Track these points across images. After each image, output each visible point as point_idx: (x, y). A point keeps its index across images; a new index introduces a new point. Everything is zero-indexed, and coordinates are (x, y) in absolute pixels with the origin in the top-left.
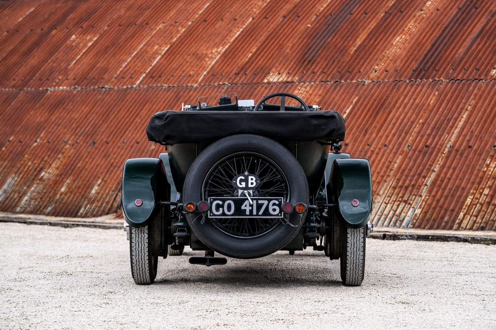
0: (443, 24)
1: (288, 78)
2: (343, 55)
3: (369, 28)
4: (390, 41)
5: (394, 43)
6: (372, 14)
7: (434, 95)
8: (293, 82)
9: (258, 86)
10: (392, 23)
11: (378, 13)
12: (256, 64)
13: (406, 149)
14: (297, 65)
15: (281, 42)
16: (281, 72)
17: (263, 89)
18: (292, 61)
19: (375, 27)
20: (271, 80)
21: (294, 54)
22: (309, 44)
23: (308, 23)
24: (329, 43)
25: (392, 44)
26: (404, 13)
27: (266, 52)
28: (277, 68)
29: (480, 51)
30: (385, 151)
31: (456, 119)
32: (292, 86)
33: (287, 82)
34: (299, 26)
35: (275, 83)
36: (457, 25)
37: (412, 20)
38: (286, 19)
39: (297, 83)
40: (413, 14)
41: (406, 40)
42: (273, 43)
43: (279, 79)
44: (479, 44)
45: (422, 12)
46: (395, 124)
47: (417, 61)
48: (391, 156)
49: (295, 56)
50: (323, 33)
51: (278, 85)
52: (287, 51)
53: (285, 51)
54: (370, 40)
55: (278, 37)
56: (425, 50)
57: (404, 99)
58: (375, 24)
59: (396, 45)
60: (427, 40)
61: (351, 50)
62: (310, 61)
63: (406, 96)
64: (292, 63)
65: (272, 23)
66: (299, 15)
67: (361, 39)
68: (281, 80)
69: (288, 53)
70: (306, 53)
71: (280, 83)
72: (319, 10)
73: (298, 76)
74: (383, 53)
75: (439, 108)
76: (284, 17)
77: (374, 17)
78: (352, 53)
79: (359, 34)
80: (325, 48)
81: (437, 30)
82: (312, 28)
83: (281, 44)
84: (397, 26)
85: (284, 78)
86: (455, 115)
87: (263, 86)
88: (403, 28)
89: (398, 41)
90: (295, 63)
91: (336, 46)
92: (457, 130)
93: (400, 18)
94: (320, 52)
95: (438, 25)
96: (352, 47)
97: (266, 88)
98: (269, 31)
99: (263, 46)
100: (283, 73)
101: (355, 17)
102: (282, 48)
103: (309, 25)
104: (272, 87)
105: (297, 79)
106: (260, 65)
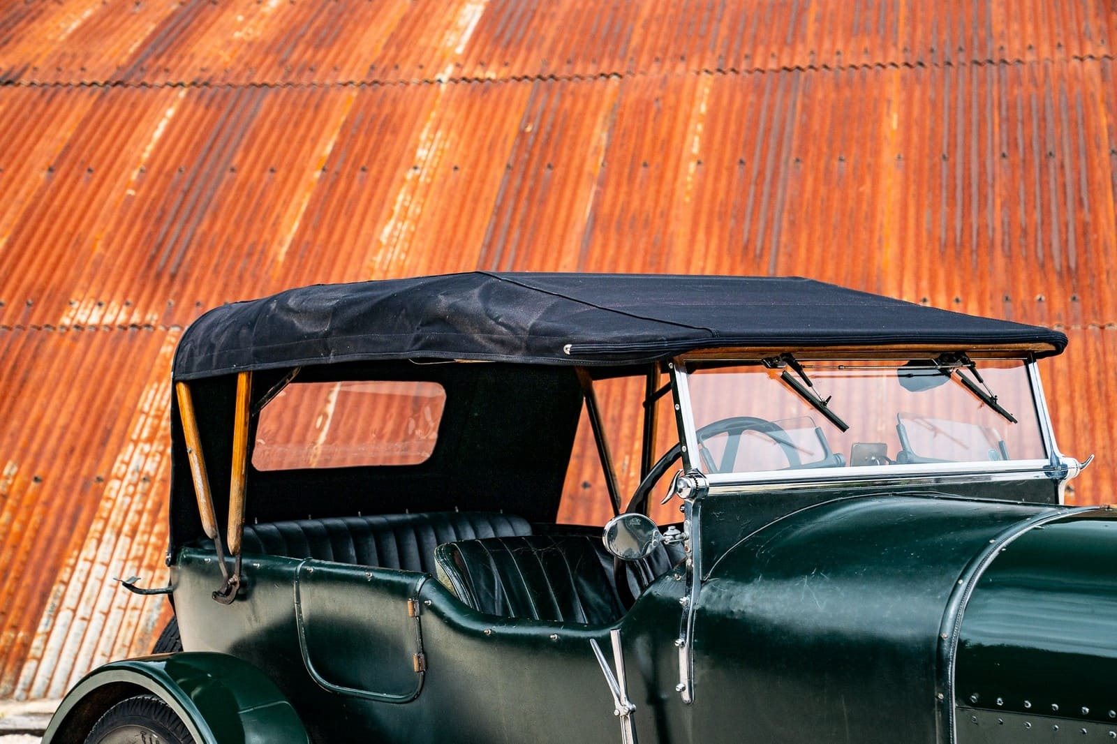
0: (487, 200)
1: (130, 314)
2: (261, 263)
3: (300, 204)
4: (370, 236)
5: (384, 240)
6: (289, 171)
8: (148, 326)
9: (49, 335)
10: (352, 193)
11: (302, 171)
12: (20, 280)
14: (143, 286)
15: (69, 228)
16: (103, 299)
17: (67, 341)
18: (121, 275)
19: (314, 201)
20: (81, 318)
21: (121, 259)
22: (150, 235)
23: (126, 187)
24: (205, 235)
25: (379, 242)
26: (374, 172)
27: (36, 253)
28: (86, 290)
32: (149, 335)
33: (134, 326)
34: (103, 191)
35: (97, 328)
36: (524, 201)
37: (400, 187)
38: (59, 175)
39: (161, 328)
40: (398, 175)
41: (413, 234)
42: (47, 231)
43: (102, 317)
44: (605, 246)
45: (418, 172)
49: (126, 264)
50: (178, 212)
51: (106, 335)
52: (99, 248)
53: (91, 250)
54: (317, 230)
55: (56, 216)
58: (308, 196)
59: (388, 244)
60: (466, 235)
61: (276, 255)
62: (173, 277)
64: (126, 279)
65: (22, 182)
66: (92, 165)
67: (289, 229)
68: (108, 319)
69: (102, 256)
70: (154, 258)
71: (111, 327)
72: (139, 158)
73: (157, 310)
74: (367, 262)
76: (51, 170)
77: (299, 179)
78: (281, 258)
79: (278, 217)
80: (200, 245)
81: (479, 212)
82: (144, 199)
83: (72, 235)
84: (370, 201)
85: (116, 315)
87: (62, 335)
88: (387, 205)
89: (391, 236)
90: (132, 280)
91: (228, 243)
93: (370, 183)
94: (190, 254)
95: (476, 201)
96: (275, 245)
97: (75, 339)
98: (22, 202)
99: (23, 235)
100: (109, 302)
101: (247, 178)
102: (79, 243)
103: (131, 192)
104: (91, 337)
105: (156, 317)
106: (33, 284)
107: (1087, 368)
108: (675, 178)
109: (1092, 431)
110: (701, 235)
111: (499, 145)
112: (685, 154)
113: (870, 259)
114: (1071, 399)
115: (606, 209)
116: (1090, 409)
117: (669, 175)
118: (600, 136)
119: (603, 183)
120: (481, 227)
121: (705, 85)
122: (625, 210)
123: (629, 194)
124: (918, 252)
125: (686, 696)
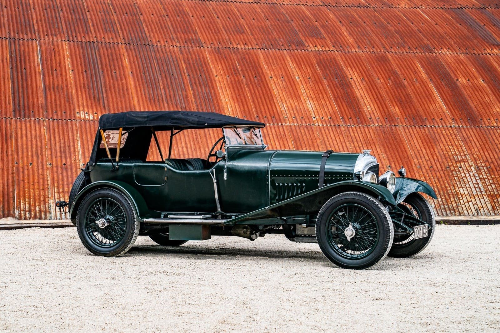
0: (8, 78)
7: (44, 129)
13: (48, 166)
29: (55, 100)
30: (33, 168)
31: (74, 146)
36: (20, 80)
44: (51, 95)
46: (27, 148)
47: (9, 103)
48: (40, 171)
56: (9, 97)
57: (21, 131)
63: (21, 129)
75: (55, 138)
81: (7, 82)
86: (72, 144)
92: (80, 153)
107: (192, 134)
108: (66, 75)
109: (196, 151)
110: (80, 93)
111: (5, 61)
112: (67, 68)
113: (130, 103)
114: (190, 142)
115: (47, 83)
116: (195, 145)
117: (64, 74)
118: (38, 59)
119: (44, 75)
120: (9, 87)
121: (66, 45)
122: (54, 84)
123: (53, 79)
124: (143, 101)
125: (225, 179)
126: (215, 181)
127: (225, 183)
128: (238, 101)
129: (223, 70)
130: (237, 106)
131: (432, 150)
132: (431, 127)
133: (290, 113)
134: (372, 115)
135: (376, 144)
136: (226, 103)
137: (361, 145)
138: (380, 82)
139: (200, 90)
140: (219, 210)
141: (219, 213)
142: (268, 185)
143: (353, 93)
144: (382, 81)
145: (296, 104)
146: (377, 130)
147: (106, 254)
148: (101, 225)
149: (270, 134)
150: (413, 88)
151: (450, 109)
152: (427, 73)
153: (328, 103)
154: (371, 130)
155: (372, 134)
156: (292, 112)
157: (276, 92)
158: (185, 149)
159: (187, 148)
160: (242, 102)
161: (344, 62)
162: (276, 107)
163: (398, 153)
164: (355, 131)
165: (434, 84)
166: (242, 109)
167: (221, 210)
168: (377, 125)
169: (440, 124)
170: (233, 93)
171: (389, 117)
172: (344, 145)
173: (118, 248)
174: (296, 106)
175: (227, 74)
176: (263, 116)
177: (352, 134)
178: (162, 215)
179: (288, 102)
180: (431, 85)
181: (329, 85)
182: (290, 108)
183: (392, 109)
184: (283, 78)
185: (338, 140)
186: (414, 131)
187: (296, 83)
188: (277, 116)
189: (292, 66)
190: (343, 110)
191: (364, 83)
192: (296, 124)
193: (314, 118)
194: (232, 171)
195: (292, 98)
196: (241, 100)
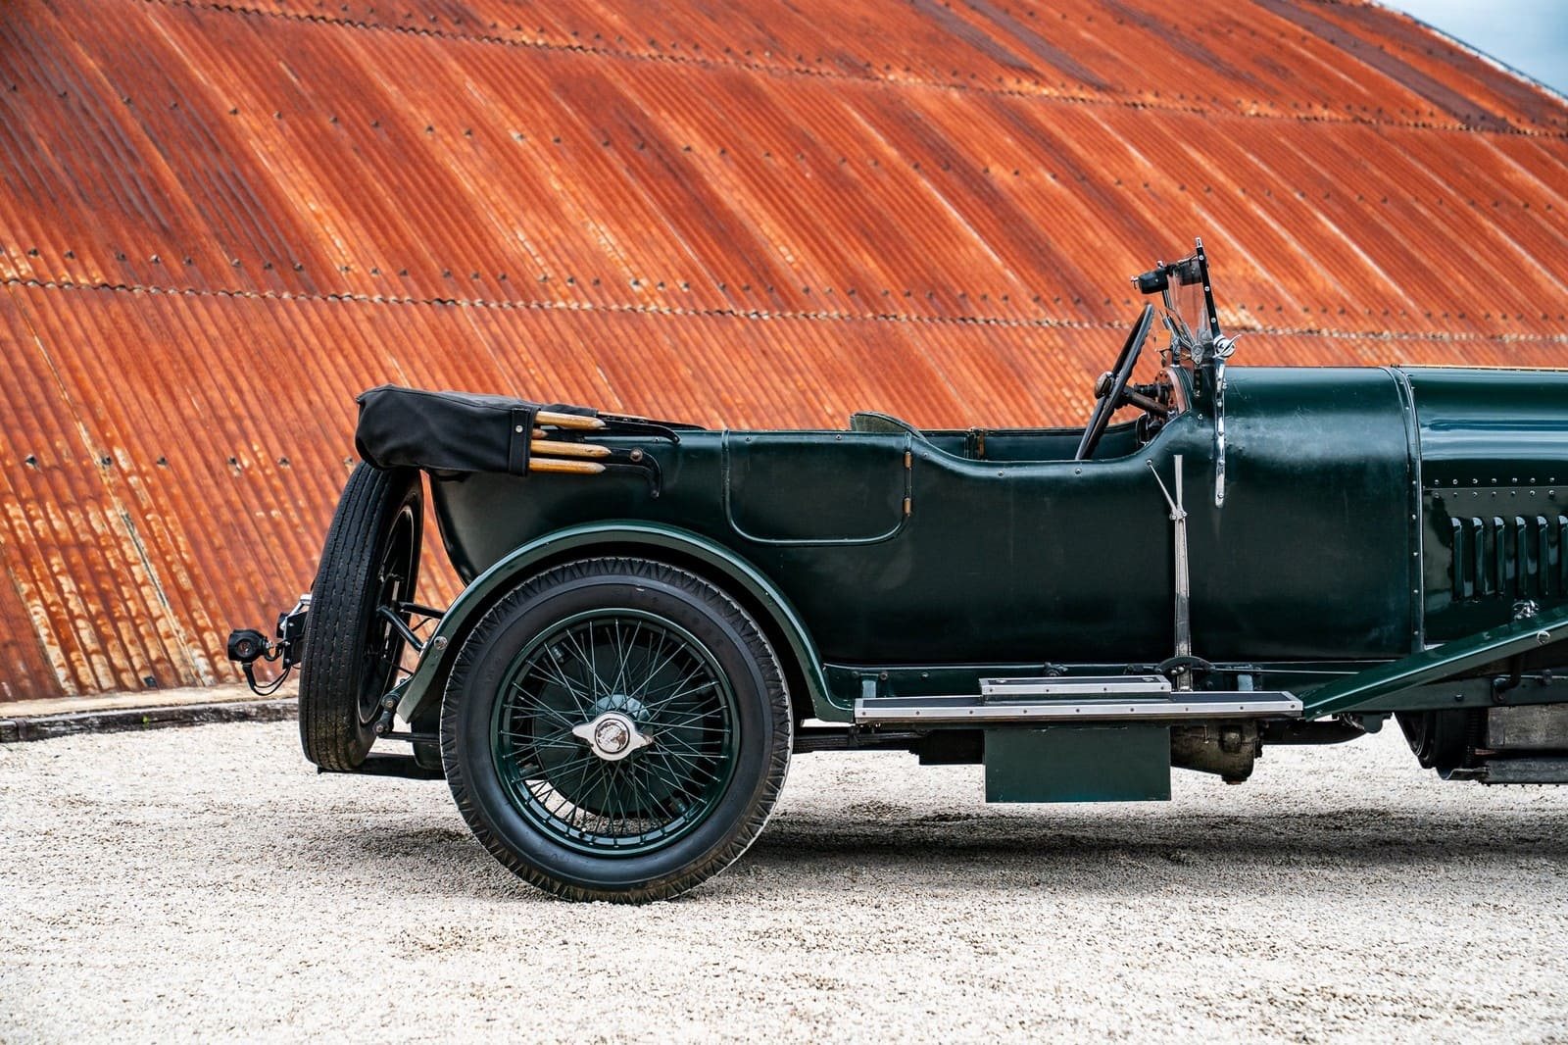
125: (1219, 502)
126: (1178, 512)
127: (1217, 519)
128: (356, 212)
129: (250, 89)
130: (361, 232)
131: (1024, 404)
132: (988, 322)
133: (553, 265)
134: (807, 278)
135: (859, 381)
136: (318, 217)
137: (815, 385)
138: (778, 162)
139: (200, 162)
140: (1183, 649)
141: (1183, 662)
142: (1414, 525)
143: (716, 200)
144: (781, 160)
145: (556, 229)
146: (842, 330)
147: (626, 888)
148: (614, 746)
149: (517, 339)
150: (880, 189)
151: (1012, 264)
152: (896, 144)
153: (654, 230)
154: (826, 333)
155: (833, 344)
156: (553, 258)
157: (469, 187)
158: (234, 398)
159: (239, 392)
160: (371, 213)
161: (638, 91)
162: (496, 242)
163: (934, 410)
164: (780, 335)
165: (933, 180)
166: (382, 240)
167: (1196, 649)
168: (834, 314)
169: (1009, 316)
170: (327, 181)
171: (856, 288)
172: (766, 384)
173: (691, 855)
174: (557, 238)
175: (271, 106)
176: (464, 271)
177: (774, 343)
178: (870, 687)
179: (527, 223)
180: (925, 184)
181: (631, 168)
182: (545, 246)
183: (853, 259)
184: (469, 133)
185: (740, 364)
186: (947, 334)
187: (524, 157)
188: (511, 273)
189: (476, 91)
190: (713, 258)
191: (733, 164)
192: (587, 306)
193: (637, 283)
194: (1247, 469)
195: (534, 208)
196: (366, 206)
